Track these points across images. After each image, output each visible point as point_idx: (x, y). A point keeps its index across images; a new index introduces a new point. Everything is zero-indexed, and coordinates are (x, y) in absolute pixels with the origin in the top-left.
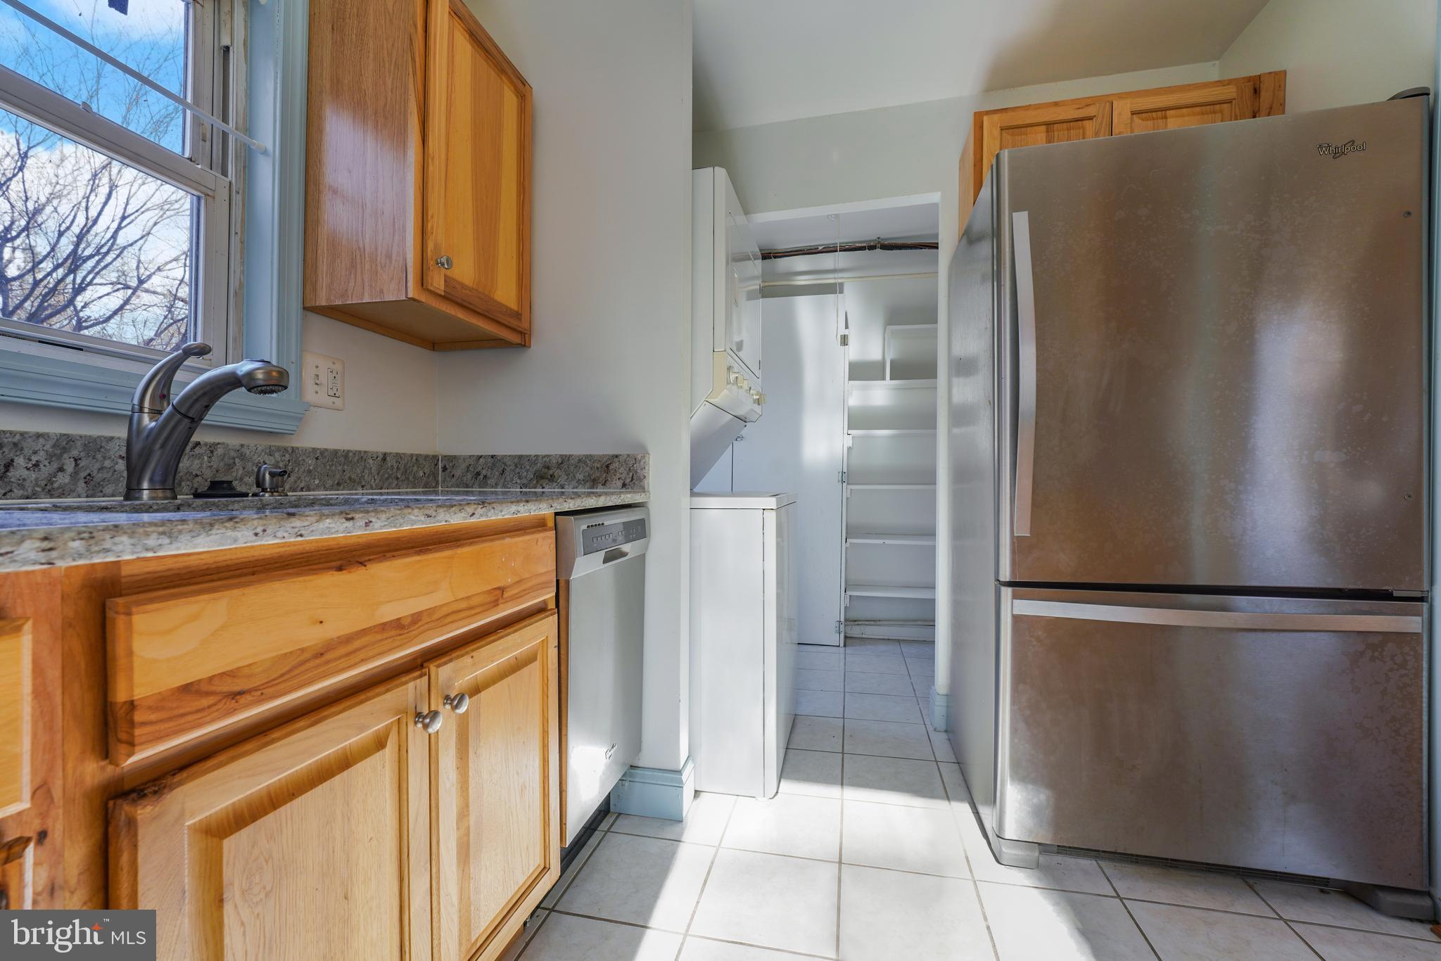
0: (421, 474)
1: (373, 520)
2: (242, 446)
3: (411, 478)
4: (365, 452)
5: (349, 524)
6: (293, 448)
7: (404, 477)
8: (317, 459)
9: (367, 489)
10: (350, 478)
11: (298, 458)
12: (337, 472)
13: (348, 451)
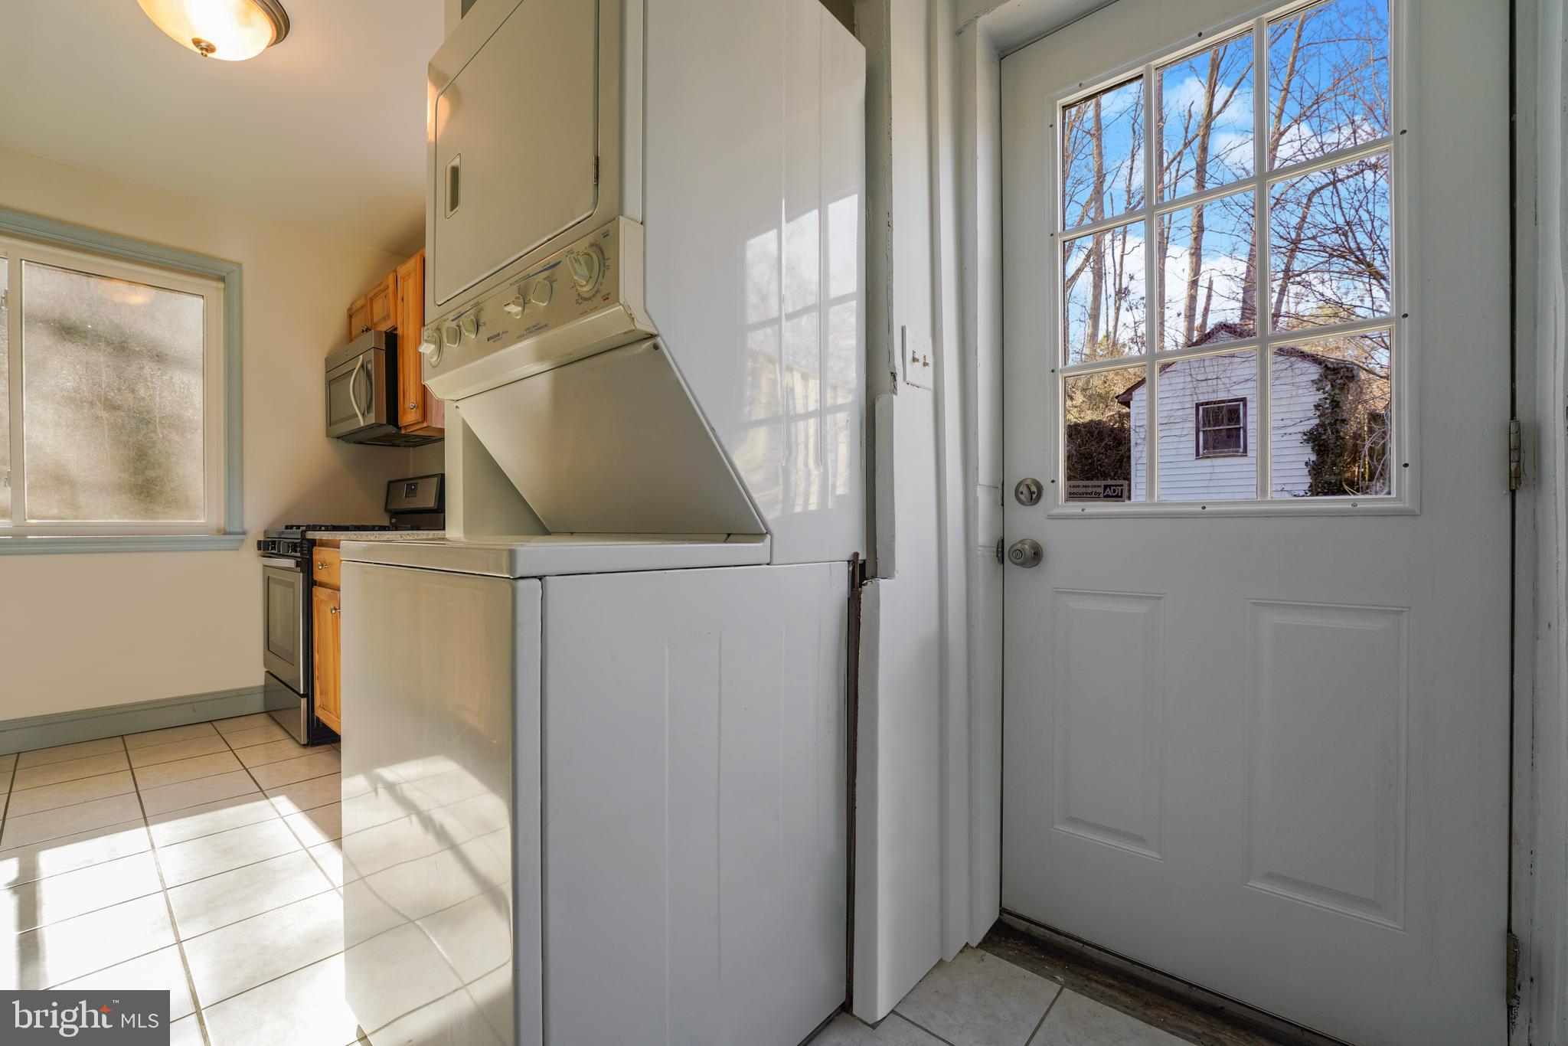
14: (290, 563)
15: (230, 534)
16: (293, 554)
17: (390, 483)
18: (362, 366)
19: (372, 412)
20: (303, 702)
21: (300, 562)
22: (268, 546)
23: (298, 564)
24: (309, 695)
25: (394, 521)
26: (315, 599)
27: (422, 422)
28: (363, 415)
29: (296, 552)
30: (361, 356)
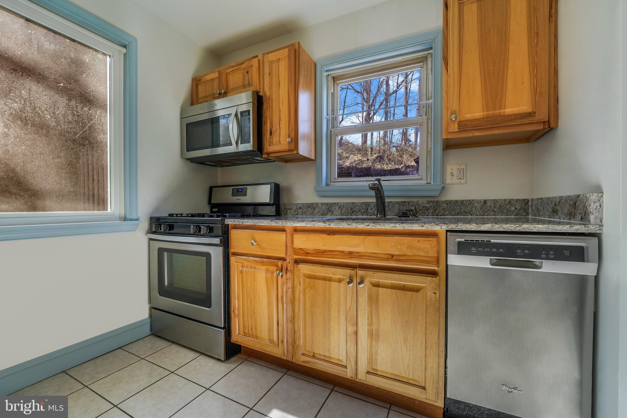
0: (513, 209)
1: (331, 224)
2: (418, 201)
3: (504, 211)
4: (473, 200)
5: (325, 224)
6: (437, 201)
7: (499, 211)
8: (447, 204)
9: (474, 216)
10: (464, 211)
11: (439, 204)
12: (457, 209)
13: (463, 201)
15: (130, 220)
17: (211, 187)
18: (236, 115)
19: (249, 143)
20: (222, 332)
21: (222, 239)
23: (221, 242)
24: (227, 327)
25: (215, 210)
27: (293, 151)
28: (237, 144)
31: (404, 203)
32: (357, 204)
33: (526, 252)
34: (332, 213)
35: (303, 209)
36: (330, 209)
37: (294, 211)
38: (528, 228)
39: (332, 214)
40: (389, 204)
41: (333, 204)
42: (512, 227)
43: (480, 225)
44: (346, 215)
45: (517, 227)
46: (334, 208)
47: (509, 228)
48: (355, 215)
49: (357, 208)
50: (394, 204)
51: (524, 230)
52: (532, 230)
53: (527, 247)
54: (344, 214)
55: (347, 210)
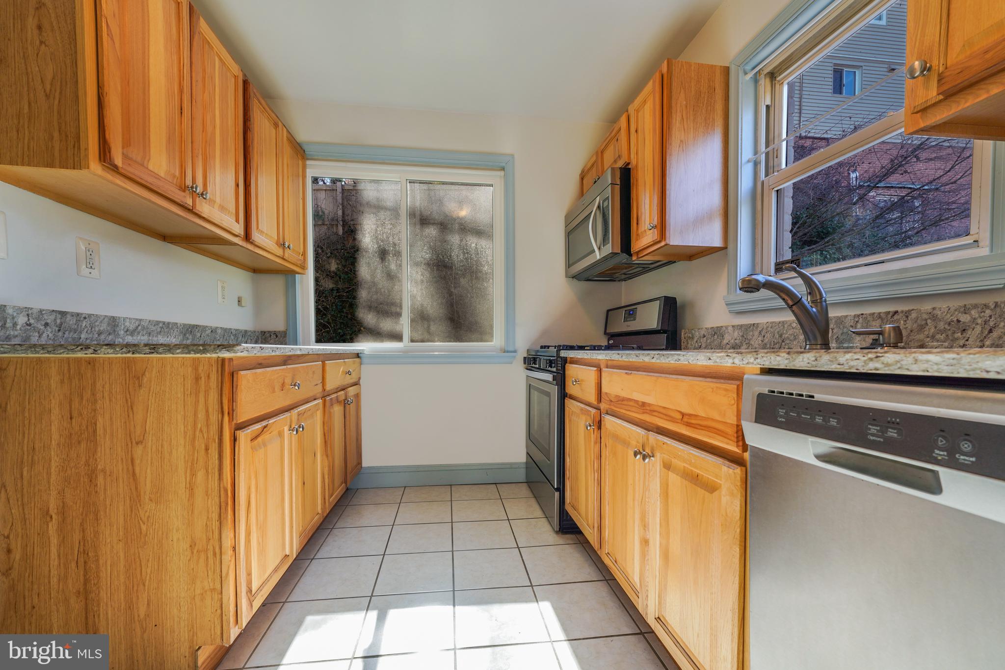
2: (935, 309)
14: (549, 377)
15: (507, 351)
16: (550, 369)
17: (608, 311)
18: (599, 207)
19: (609, 243)
20: (557, 494)
21: (556, 376)
22: (531, 361)
23: (554, 378)
24: (561, 489)
25: (611, 342)
26: (567, 409)
27: (660, 242)
28: (599, 249)
29: (551, 367)
30: (598, 198)
31: (893, 315)
32: (791, 324)
33: (892, 433)
34: (749, 343)
35: (707, 339)
36: (745, 336)
37: (696, 342)
38: (899, 365)
39: (749, 346)
40: (857, 320)
41: (750, 327)
42: (858, 359)
43: (794, 356)
44: (772, 347)
45: (871, 359)
46: (751, 333)
47: (852, 363)
48: (787, 347)
49: (790, 332)
50: (868, 319)
51: (886, 369)
52: (908, 369)
53: (896, 420)
54: (768, 346)
55: (774, 336)
